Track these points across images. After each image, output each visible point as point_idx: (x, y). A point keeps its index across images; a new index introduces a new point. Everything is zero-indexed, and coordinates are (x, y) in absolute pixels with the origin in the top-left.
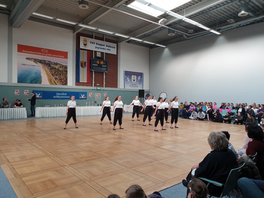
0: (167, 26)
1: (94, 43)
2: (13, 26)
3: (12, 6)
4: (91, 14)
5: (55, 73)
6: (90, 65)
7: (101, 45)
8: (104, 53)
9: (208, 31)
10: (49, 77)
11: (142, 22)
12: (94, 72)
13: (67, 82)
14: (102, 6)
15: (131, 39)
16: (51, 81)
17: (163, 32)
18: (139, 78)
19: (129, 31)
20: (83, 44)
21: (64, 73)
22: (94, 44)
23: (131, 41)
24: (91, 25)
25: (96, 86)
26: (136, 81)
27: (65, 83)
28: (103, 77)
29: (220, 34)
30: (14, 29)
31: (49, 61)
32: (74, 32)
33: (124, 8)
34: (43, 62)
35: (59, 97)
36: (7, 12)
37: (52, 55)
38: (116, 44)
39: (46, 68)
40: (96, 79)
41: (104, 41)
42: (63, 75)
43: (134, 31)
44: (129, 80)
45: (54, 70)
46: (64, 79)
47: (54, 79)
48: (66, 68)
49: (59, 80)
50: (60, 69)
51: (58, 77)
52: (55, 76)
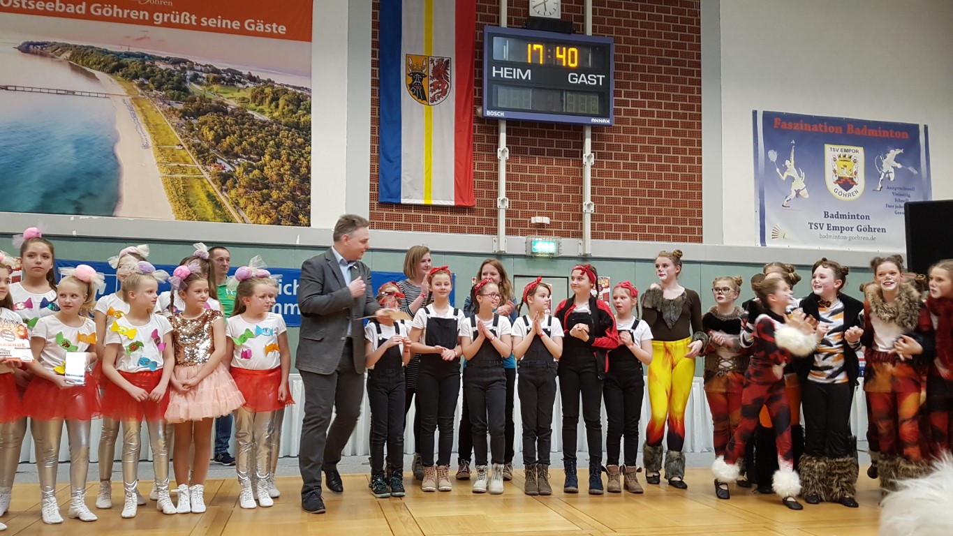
5: (218, 139)
10: (173, 171)
12: (508, 132)
13: (309, 201)
16: (186, 195)
18: (889, 162)
21: (285, 138)
26: (860, 187)
27: (294, 212)
28: (580, 164)
31: (176, 62)
34: (134, 65)
37: (198, 21)
39: (157, 110)
40: (521, 177)
42: (276, 156)
44: (798, 184)
45: (213, 122)
46: (283, 185)
47: (214, 186)
48: (302, 103)
49: (245, 187)
50: (258, 112)
51: (237, 168)
52: (216, 164)
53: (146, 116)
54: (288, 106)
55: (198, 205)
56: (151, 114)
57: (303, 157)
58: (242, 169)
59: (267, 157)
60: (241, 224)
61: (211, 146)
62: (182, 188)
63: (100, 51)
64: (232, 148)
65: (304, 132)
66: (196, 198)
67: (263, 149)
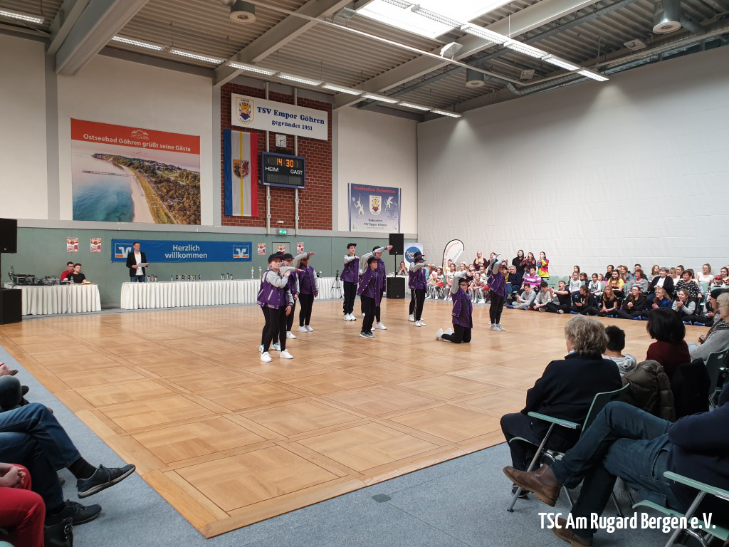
0: (463, 60)
1: (268, 110)
2: (59, 70)
3: (54, 18)
4: (260, 35)
5: (168, 192)
6: (260, 170)
7: (287, 116)
8: (296, 138)
9: (574, 73)
10: (152, 204)
11: (396, 52)
12: (271, 189)
13: (200, 215)
14: (288, 15)
15: (368, 99)
16: (157, 214)
17: (452, 77)
18: (389, 202)
19: (359, 77)
20: (239, 113)
21: (192, 191)
22: (269, 113)
23: (367, 103)
24: (262, 65)
25: (275, 227)
26: (379, 210)
27: (195, 220)
28: (294, 201)
29: (607, 79)
30: (60, 79)
31: (152, 162)
32: (214, 83)
33: (347, 16)
34: (136, 164)
35: (179, 256)
36: (44, 34)
37: (159, 146)
38: (327, 113)
39: (146, 181)
40: (274, 206)
41: (293, 104)
42: (188, 198)
43: (373, 77)
44: (361, 209)
45: (166, 185)
46: (191, 209)
47: (167, 210)
48: (197, 178)
49: (178, 210)
50: (182, 181)
52: (167, 201)
53: (142, 184)
54: (192, 179)
55: (162, 218)
57: (197, 198)
58: (176, 203)
59: (185, 199)
61: (166, 195)
62: (156, 211)
64: (173, 196)
65: (198, 189)
66: (161, 215)
67: (183, 196)
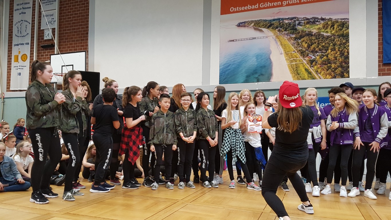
5: (309, 46)
10: (292, 61)
13: (348, 67)
16: (297, 70)
21: (337, 41)
31: (292, 19)
42: (333, 49)
45: (307, 40)
46: (337, 61)
47: (308, 65)
48: (345, 25)
49: (320, 64)
50: (325, 32)
51: (317, 57)
52: (308, 57)
53: (281, 42)
54: (338, 27)
55: (302, 74)
56: (283, 41)
57: (345, 48)
58: (319, 57)
59: (330, 51)
60: (319, 79)
61: (307, 50)
62: (295, 68)
63: (264, 21)
64: (315, 49)
65: (346, 37)
66: (301, 71)
67: (328, 47)
